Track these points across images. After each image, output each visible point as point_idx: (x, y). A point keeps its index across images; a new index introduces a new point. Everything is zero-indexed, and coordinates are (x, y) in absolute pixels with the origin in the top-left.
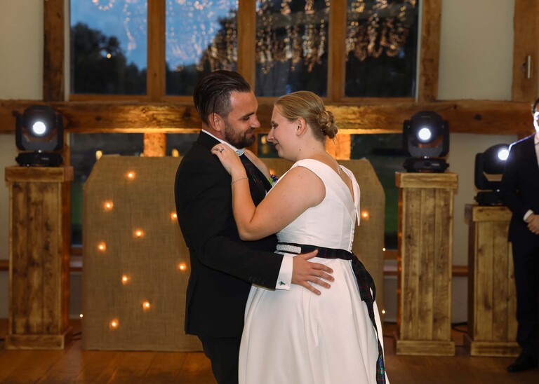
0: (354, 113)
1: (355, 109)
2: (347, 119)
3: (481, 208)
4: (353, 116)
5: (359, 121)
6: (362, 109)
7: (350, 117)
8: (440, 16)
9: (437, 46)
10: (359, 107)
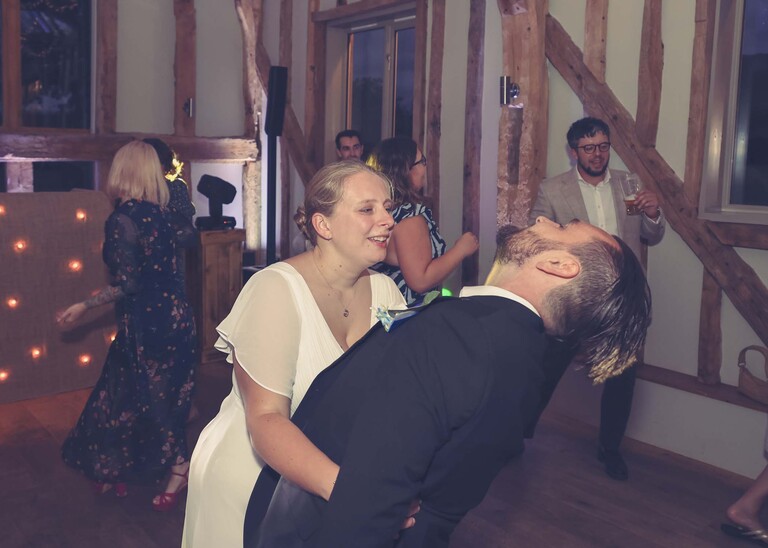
0: (41, 142)
1: (43, 138)
2: (34, 148)
3: (208, 232)
4: (40, 146)
5: (45, 150)
6: (49, 138)
7: (37, 146)
8: (116, 58)
9: (115, 84)
10: (46, 137)
